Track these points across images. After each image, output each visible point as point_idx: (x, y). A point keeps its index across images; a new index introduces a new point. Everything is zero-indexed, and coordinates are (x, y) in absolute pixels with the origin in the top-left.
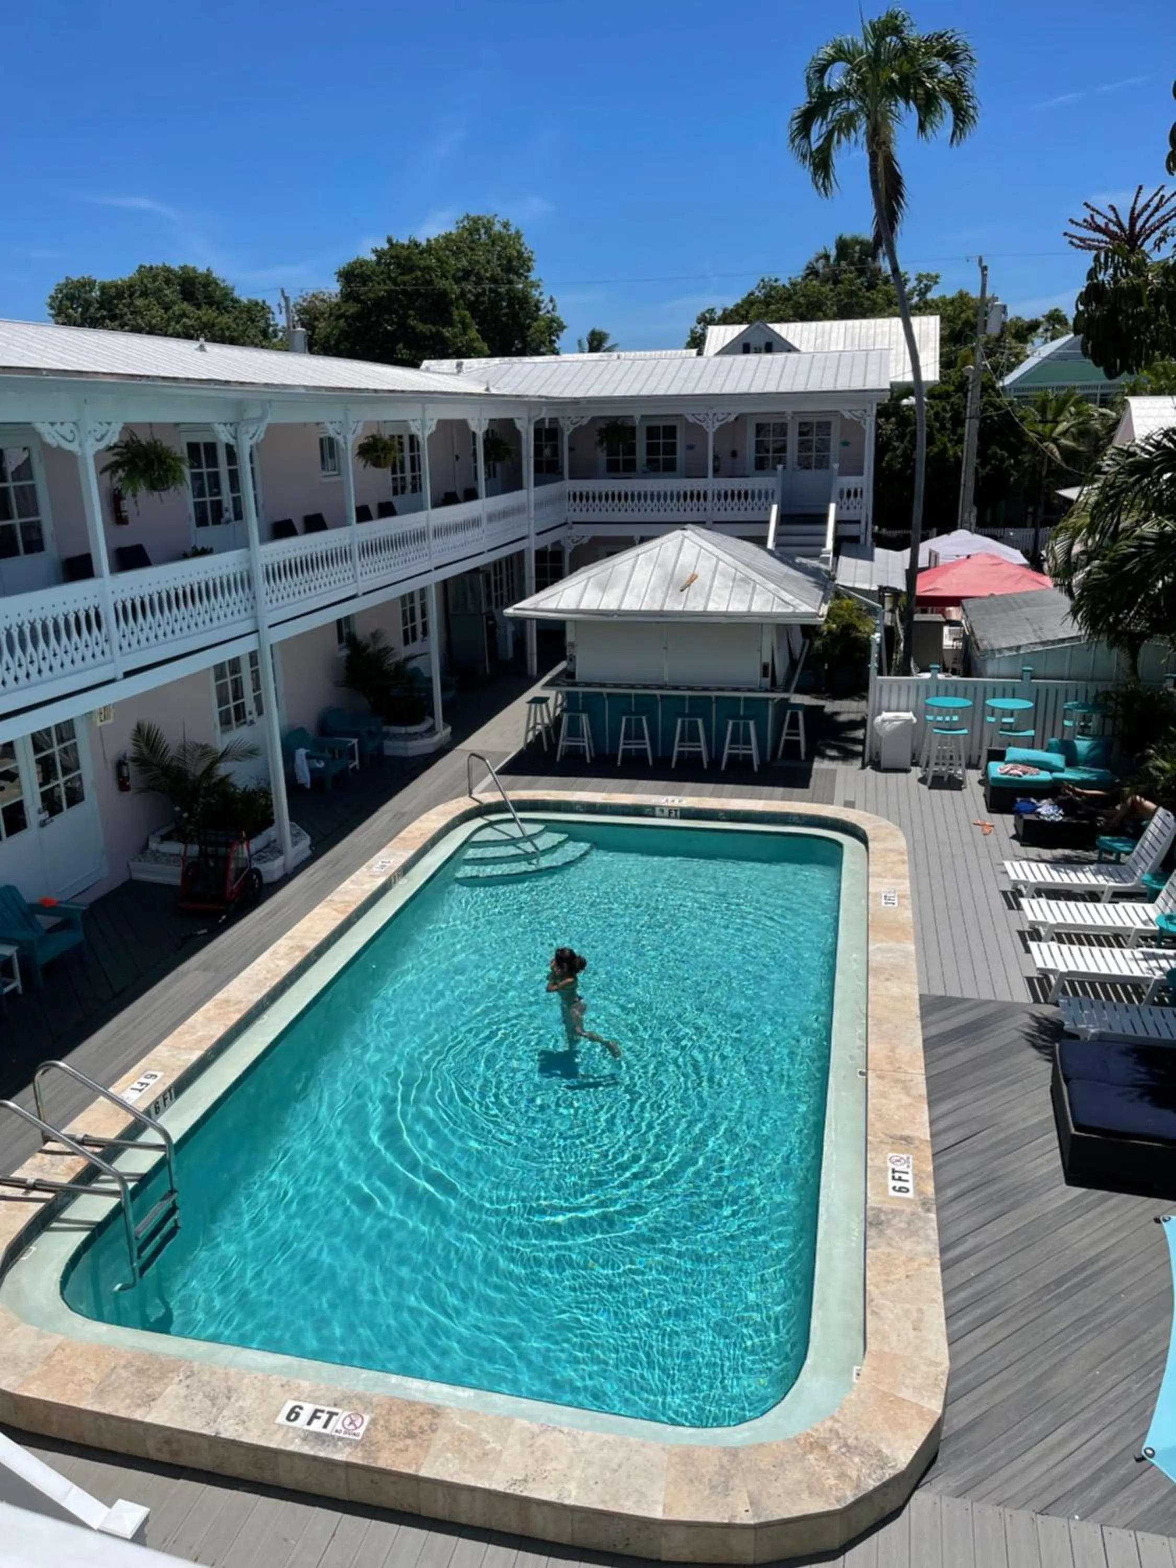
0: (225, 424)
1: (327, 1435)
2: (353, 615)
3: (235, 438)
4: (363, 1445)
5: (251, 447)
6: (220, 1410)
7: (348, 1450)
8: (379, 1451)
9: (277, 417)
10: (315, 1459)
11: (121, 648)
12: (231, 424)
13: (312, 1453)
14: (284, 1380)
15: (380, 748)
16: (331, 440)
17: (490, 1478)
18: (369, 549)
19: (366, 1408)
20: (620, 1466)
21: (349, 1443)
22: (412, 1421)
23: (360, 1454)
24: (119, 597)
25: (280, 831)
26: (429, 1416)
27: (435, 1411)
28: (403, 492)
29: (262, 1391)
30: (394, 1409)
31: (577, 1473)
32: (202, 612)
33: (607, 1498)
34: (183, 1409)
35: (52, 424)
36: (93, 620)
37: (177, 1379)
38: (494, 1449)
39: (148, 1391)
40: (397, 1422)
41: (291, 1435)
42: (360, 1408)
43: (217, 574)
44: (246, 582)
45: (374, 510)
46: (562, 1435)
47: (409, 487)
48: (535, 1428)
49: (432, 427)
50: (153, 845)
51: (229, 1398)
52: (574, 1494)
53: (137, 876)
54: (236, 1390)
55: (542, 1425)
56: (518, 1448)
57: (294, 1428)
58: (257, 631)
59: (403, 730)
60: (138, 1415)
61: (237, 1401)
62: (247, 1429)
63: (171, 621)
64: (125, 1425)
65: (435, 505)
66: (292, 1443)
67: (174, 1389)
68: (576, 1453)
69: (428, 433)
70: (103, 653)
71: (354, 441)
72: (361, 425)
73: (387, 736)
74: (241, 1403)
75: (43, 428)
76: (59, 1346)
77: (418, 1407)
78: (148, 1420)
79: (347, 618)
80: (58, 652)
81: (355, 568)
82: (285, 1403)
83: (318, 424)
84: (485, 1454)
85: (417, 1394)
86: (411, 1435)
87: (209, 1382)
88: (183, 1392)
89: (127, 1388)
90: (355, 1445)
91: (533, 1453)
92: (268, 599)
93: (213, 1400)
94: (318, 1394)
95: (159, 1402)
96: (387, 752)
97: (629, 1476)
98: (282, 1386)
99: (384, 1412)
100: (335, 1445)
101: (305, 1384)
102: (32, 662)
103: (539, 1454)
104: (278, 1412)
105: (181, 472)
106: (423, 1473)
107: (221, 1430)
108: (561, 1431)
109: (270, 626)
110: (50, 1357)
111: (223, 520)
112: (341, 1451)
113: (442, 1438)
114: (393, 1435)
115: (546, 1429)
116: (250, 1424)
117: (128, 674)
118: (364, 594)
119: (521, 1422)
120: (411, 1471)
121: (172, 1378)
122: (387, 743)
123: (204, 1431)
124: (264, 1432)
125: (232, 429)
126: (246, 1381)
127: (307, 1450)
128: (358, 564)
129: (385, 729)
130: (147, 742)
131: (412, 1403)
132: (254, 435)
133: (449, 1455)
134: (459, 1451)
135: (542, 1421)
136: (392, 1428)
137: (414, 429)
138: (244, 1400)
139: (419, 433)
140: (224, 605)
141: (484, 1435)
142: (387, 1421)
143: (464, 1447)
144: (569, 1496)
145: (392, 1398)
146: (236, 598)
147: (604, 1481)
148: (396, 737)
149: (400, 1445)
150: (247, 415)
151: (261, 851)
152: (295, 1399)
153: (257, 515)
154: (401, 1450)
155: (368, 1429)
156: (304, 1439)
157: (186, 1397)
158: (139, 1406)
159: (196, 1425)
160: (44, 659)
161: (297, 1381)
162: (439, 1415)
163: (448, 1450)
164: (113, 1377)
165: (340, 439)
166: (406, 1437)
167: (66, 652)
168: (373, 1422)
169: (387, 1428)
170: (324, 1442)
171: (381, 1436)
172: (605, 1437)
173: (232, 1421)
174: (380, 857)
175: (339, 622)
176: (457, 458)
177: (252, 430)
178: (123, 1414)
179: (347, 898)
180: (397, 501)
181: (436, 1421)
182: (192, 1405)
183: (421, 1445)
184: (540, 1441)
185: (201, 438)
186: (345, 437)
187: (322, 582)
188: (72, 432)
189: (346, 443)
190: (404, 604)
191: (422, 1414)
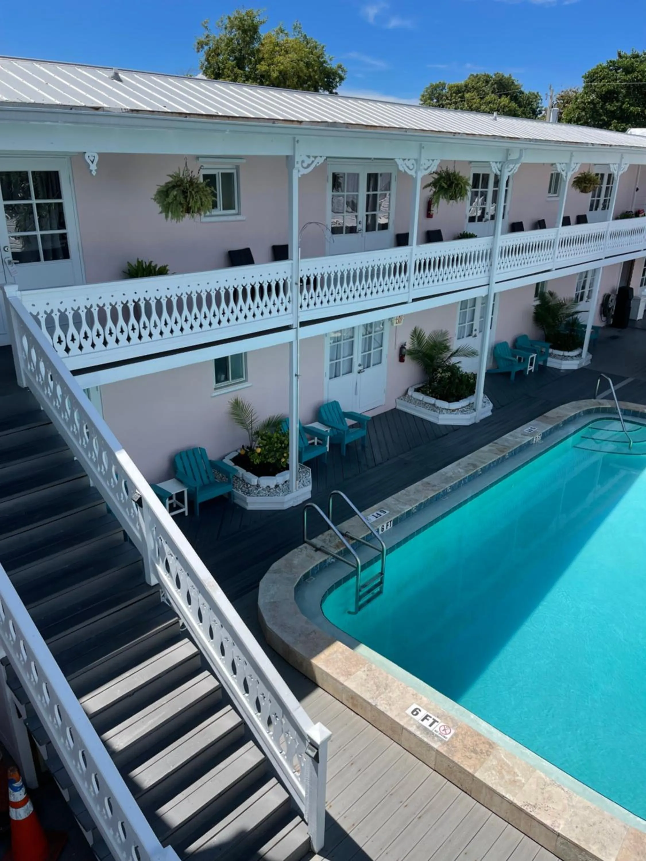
0: (496, 162)
1: (430, 731)
2: (547, 281)
3: (500, 171)
4: (448, 745)
5: (509, 177)
6: (380, 695)
7: (439, 743)
8: (456, 752)
9: (528, 159)
10: (421, 741)
11: (414, 285)
12: (500, 162)
13: (420, 736)
14: (415, 692)
15: (545, 361)
16: (558, 175)
17: (515, 795)
18: (564, 243)
19: (454, 726)
20: (594, 824)
21: (441, 740)
22: (477, 744)
23: (445, 749)
24: (419, 257)
25: (477, 399)
26: (487, 746)
27: (491, 745)
28: (596, 209)
29: (402, 693)
30: (469, 733)
31: (566, 816)
32: (461, 270)
33: (582, 839)
34: (362, 685)
35: (404, 160)
36: (402, 269)
37: (363, 669)
38: (521, 781)
39: (349, 669)
40: (469, 741)
41: (412, 722)
42: (451, 725)
43: (473, 250)
44: (489, 255)
45: (573, 220)
46: (563, 791)
47: (601, 206)
48: (548, 780)
49: (625, 168)
50: (410, 393)
51: (385, 689)
52: (562, 826)
53: (399, 407)
54: (390, 687)
55: (553, 780)
56: (534, 786)
57: (414, 719)
58: (488, 284)
59: (561, 353)
60: (341, 679)
61: (389, 692)
62: (391, 709)
63: (443, 273)
64: (334, 681)
65: (616, 218)
66: (412, 727)
67: (361, 674)
68: (569, 805)
69: (620, 173)
70: (404, 287)
71: (572, 175)
72: (579, 165)
73: (550, 355)
74: (390, 694)
75: (399, 162)
76: (314, 631)
77: (482, 738)
78: (346, 683)
79: (543, 283)
80: (382, 283)
81: (554, 254)
82: (412, 704)
83: (552, 165)
84: (515, 781)
85: (484, 730)
86: (475, 751)
87: (378, 677)
88: (364, 677)
89: (340, 664)
90: (444, 743)
91: (543, 793)
92: (499, 266)
93: (378, 687)
94: (429, 706)
95: (352, 677)
96: (548, 364)
97: (598, 832)
98: (413, 695)
99: (463, 732)
100: (433, 738)
101: (425, 699)
102: (369, 288)
103: (546, 795)
104: (407, 708)
105: (466, 190)
106: (477, 775)
107: (378, 704)
108: (563, 789)
109: (496, 283)
110: (309, 634)
111: (484, 220)
112: (435, 742)
113: (492, 762)
114: (465, 747)
115: (553, 783)
116: (393, 708)
117: (414, 300)
118: (556, 269)
119: (539, 773)
120: (471, 771)
121: (361, 668)
122: (549, 359)
123: (370, 701)
124: (399, 714)
125: (499, 166)
126: (396, 684)
127: (418, 733)
128: (557, 252)
129: (551, 350)
130: (418, 338)
131: (479, 735)
132: (512, 169)
133: (494, 772)
134: (500, 773)
135: (553, 778)
136: (465, 742)
137: (613, 169)
138: (393, 694)
139: (616, 173)
140: (473, 268)
141: (516, 770)
142: (464, 738)
143: (504, 772)
144: (558, 827)
145: (469, 727)
146: (482, 264)
147: (582, 828)
148: (555, 356)
149: (468, 754)
150: (510, 158)
151: (465, 407)
152: (418, 704)
153: (503, 218)
154: (467, 757)
155: (452, 737)
156: (418, 727)
157: (366, 680)
158: (343, 675)
159: (367, 696)
160: (375, 287)
161: (421, 696)
162: (493, 748)
163: (494, 769)
164: (334, 656)
165: (564, 174)
166: (472, 751)
167: (386, 284)
168: (456, 735)
169: (463, 742)
170: (428, 733)
171: (458, 744)
172: (589, 804)
173: (385, 702)
174: (530, 425)
175: (538, 284)
176: (637, 189)
177: (511, 166)
178: (335, 676)
179: (506, 444)
180: (590, 215)
181: (490, 750)
182: (367, 685)
183: (479, 760)
184: (548, 788)
185: (481, 171)
186: (567, 173)
187: (532, 260)
188: (413, 164)
189: (566, 177)
190: (580, 278)
191: (484, 743)
